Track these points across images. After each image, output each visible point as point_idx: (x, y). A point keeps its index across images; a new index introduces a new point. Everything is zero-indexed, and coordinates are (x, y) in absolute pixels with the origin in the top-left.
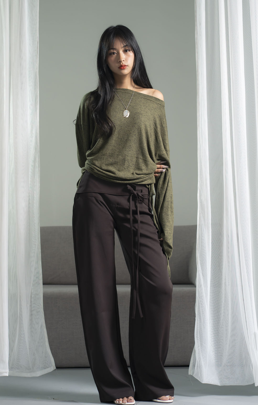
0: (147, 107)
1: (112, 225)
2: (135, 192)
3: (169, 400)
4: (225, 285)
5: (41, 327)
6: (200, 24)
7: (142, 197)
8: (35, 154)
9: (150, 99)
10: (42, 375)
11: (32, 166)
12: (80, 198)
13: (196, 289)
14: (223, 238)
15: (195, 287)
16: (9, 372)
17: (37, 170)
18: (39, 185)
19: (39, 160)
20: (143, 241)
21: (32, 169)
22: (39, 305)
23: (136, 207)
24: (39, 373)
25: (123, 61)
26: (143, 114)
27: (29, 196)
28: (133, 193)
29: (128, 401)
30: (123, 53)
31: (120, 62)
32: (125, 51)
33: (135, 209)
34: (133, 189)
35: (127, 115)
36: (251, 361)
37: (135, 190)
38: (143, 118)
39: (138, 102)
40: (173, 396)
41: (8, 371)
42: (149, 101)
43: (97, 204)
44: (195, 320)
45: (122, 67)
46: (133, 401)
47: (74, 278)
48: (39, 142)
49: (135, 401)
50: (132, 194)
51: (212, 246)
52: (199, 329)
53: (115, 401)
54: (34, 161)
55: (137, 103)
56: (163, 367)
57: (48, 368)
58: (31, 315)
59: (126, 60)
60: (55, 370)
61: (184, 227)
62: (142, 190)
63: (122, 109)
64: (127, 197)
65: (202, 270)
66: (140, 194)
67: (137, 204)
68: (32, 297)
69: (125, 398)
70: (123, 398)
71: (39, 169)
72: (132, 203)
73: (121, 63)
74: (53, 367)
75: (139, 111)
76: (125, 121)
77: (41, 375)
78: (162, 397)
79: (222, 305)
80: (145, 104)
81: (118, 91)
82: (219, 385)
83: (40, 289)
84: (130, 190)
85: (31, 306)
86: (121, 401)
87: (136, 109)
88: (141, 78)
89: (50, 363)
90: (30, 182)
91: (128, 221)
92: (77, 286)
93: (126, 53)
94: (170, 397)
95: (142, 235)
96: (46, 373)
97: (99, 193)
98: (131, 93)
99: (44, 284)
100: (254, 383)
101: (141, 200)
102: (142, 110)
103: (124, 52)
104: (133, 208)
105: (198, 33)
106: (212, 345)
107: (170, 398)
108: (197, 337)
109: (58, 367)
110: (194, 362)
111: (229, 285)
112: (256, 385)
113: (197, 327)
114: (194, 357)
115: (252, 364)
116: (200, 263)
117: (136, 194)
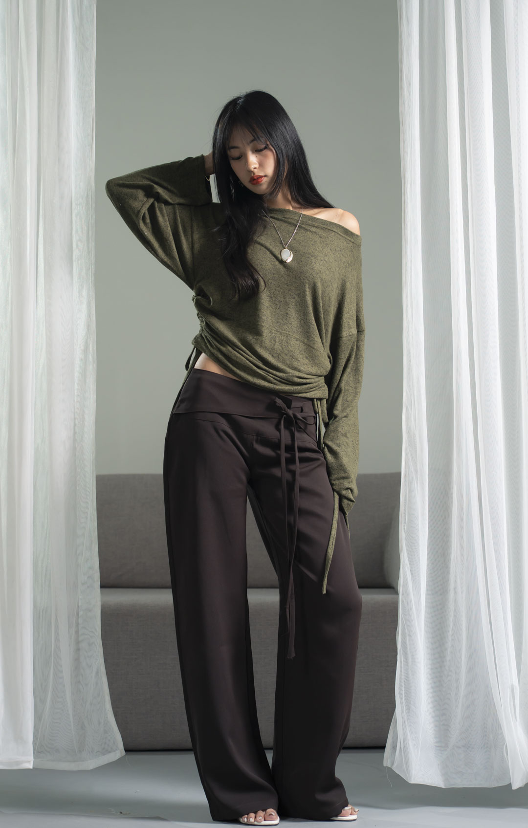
0: (327, 244)
2: (290, 412)
3: (350, 815)
4: (455, 593)
5: (97, 673)
6: (410, 84)
7: (304, 422)
8: (86, 337)
9: (334, 230)
11: (82, 360)
13: (398, 599)
14: (452, 502)
15: (397, 593)
16: (33, 761)
17: (92, 368)
18: (95, 396)
19: (95, 348)
21: (82, 365)
22: (92, 632)
24: (91, 764)
26: (319, 258)
27: (75, 419)
28: (287, 414)
29: (266, 819)
33: (289, 442)
34: (285, 405)
35: (288, 259)
36: (504, 740)
37: (289, 407)
38: (318, 265)
41: (32, 758)
42: (333, 234)
46: (275, 817)
47: (167, 578)
49: (278, 817)
50: (285, 416)
51: (430, 517)
52: (403, 677)
53: (241, 819)
54: (86, 350)
55: (308, 236)
57: (110, 752)
58: (78, 650)
59: (261, 166)
60: (124, 756)
61: (376, 476)
62: (302, 408)
64: (275, 421)
65: (410, 564)
66: (299, 415)
68: (80, 615)
69: (261, 813)
70: (255, 813)
71: (95, 366)
72: (284, 431)
74: (119, 752)
75: (310, 251)
77: (95, 767)
79: (449, 631)
80: (323, 240)
82: (443, 786)
83: (95, 599)
84: (281, 407)
85: (77, 632)
86: (252, 818)
89: (114, 743)
90: (76, 391)
96: (106, 762)
97: (220, 414)
99: (103, 586)
100: (511, 783)
101: (301, 428)
104: (286, 440)
105: (404, 104)
106: (428, 710)
107: (352, 812)
108: (400, 694)
109: (129, 750)
110: (393, 742)
111: (462, 593)
112: (515, 787)
113: (401, 675)
114: (394, 732)
115: (506, 746)
116: (407, 550)
117: (292, 416)
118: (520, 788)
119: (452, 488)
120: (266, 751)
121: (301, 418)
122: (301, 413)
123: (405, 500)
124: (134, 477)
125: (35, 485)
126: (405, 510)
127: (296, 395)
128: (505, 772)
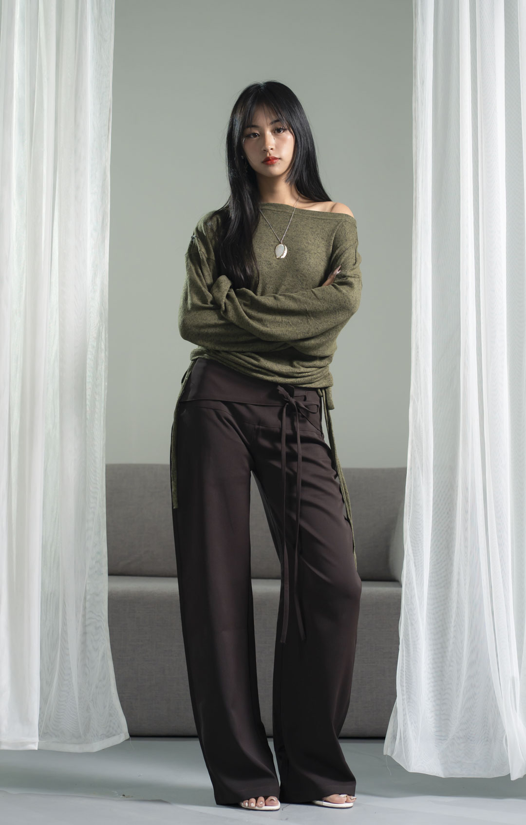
1: (247, 464)
2: (293, 400)
3: (346, 802)
4: (459, 584)
5: (103, 656)
6: (423, 82)
7: (306, 410)
8: (99, 324)
10: (103, 749)
11: (94, 347)
12: (185, 410)
13: (401, 591)
14: (457, 495)
15: (401, 586)
16: (39, 743)
17: (103, 357)
18: (107, 384)
19: (107, 336)
20: (307, 495)
21: (94, 353)
22: (99, 616)
23: (294, 428)
24: (97, 746)
25: (272, 149)
27: (86, 406)
28: (289, 402)
29: (267, 804)
30: (272, 134)
31: (266, 151)
32: (277, 131)
33: (290, 432)
34: (288, 393)
35: (283, 254)
36: (504, 731)
37: (292, 395)
39: (301, 228)
40: (354, 796)
41: (37, 739)
43: (219, 422)
44: (398, 649)
45: (269, 161)
46: (275, 802)
47: (173, 567)
48: (107, 301)
49: (279, 803)
50: (287, 404)
52: (404, 666)
53: (242, 804)
54: (98, 338)
56: (337, 739)
57: (114, 735)
58: (85, 633)
59: (278, 147)
60: (128, 740)
61: (383, 471)
62: (305, 397)
63: (273, 243)
64: (277, 410)
65: (414, 557)
66: (302, 404)
67: (295, 424)
68: (87, 599)
69: (262, 799)
70: (257, 799)
71: (107, 354)
72: (286, 420)
73: (266, 155)
74: (123, 734)
76: (278, 267)
77: (99, 749)
78: (332, 797)
79: (451, 623)
81: (265, 209)
82: (442, 776)
83: (103, 585)
84: (283, 395)
85: (84, 616)
86: (253, 802)
87: (298, 242)
88: (308, 183)
89: (119, 726)
91: (277, 455)
92: (176, 579)
93: (279, 134)
94: (348, 796)
95: (305, 484)
96: (111, 745)
97: (224, 402)
98: (288, 211)
99: (111, 574)
100: (510, 774)
101: (303, 416)
102: (308, 243)
103: (274, 133)
104: (287, 430)
105: (418, 101)
106: (429, 699)
107: (347, 800)
108: (401, 684)
109: (134, 735)
110: (394, 731)
111: (465, 584)
112: (514, 777)
113: (402, 667)
114: (394, 721)
115: (506, 737)
116: (411, 542)
117: (295, 404)
118: (519, 780)
119: (458, 481)
120: (268, 739)
121: (304, 407)
122: (305, 402)
123: (411, 492)
124: (144, 467)
125: (45, 470)
126: (410, 503)
127: (301, 386)
128: (504, 763)
